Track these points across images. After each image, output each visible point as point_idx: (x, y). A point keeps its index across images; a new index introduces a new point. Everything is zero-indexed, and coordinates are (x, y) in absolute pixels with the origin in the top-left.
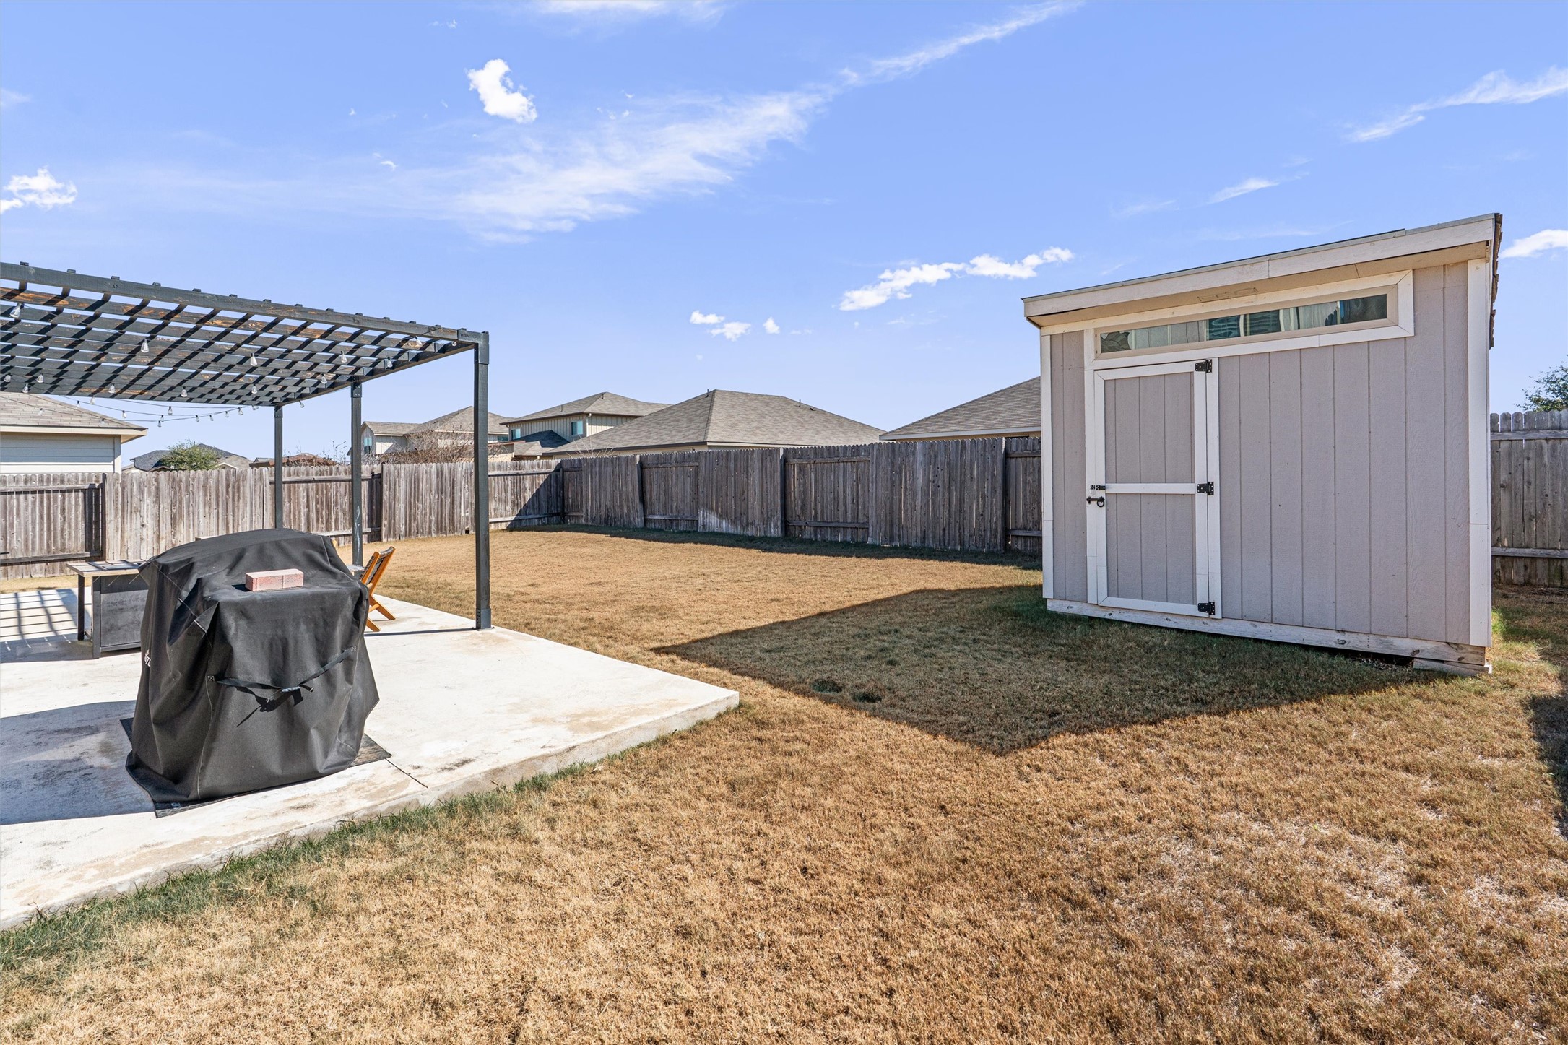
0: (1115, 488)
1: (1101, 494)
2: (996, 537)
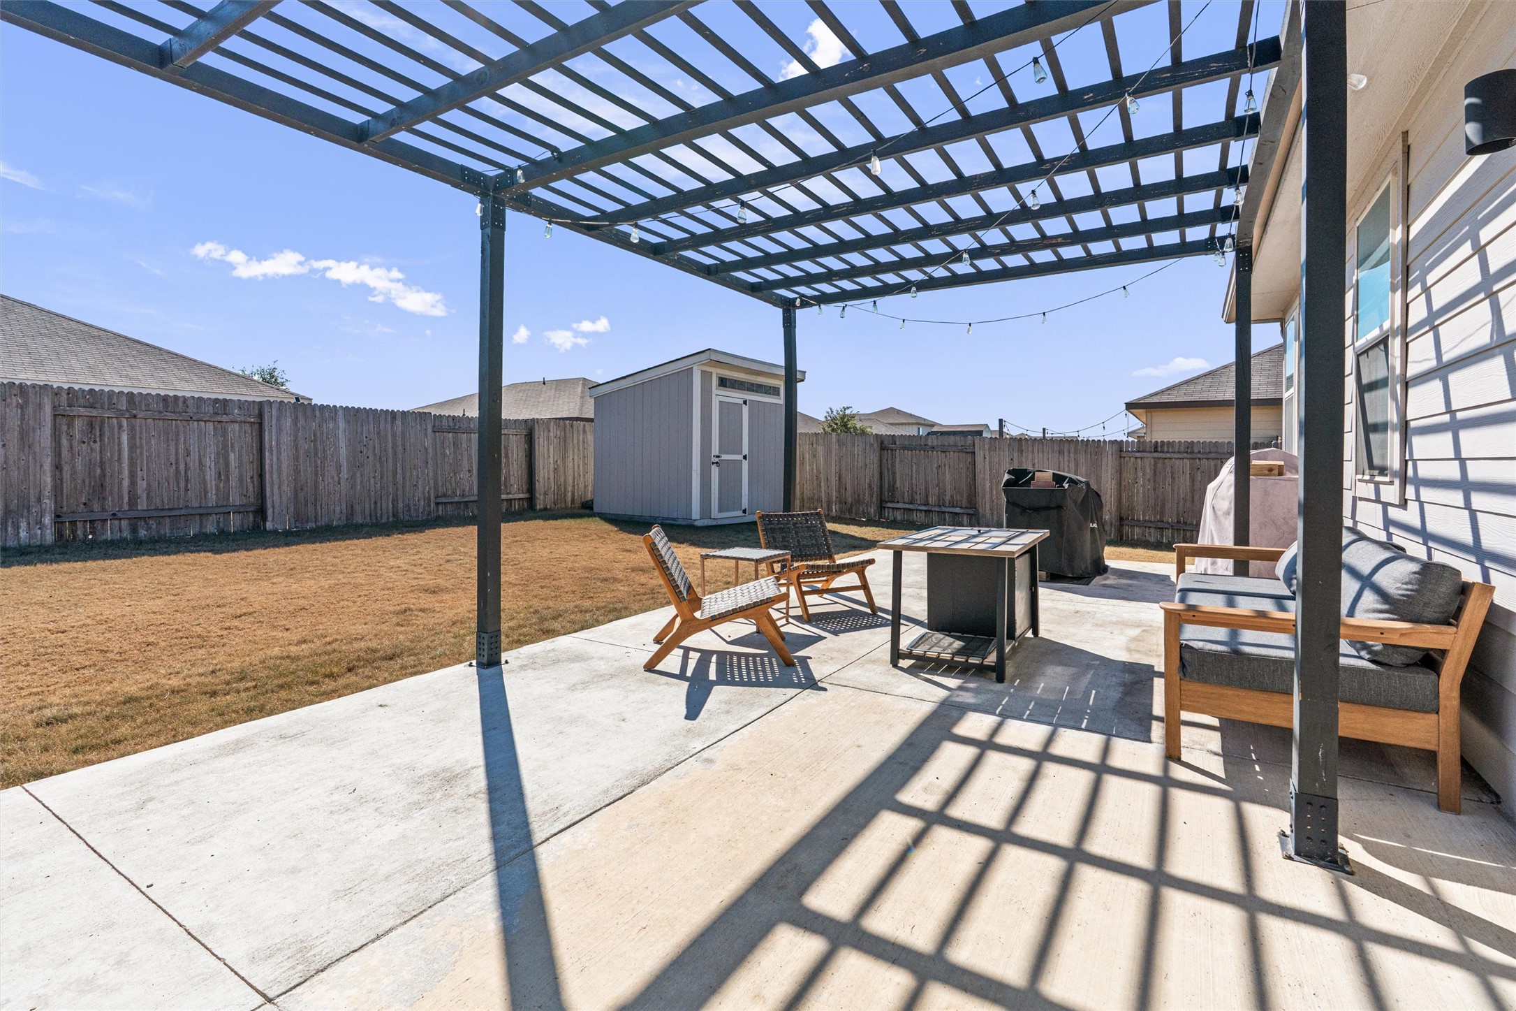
0: (725, 457)
1: (717, 460)
2: (429, 505)
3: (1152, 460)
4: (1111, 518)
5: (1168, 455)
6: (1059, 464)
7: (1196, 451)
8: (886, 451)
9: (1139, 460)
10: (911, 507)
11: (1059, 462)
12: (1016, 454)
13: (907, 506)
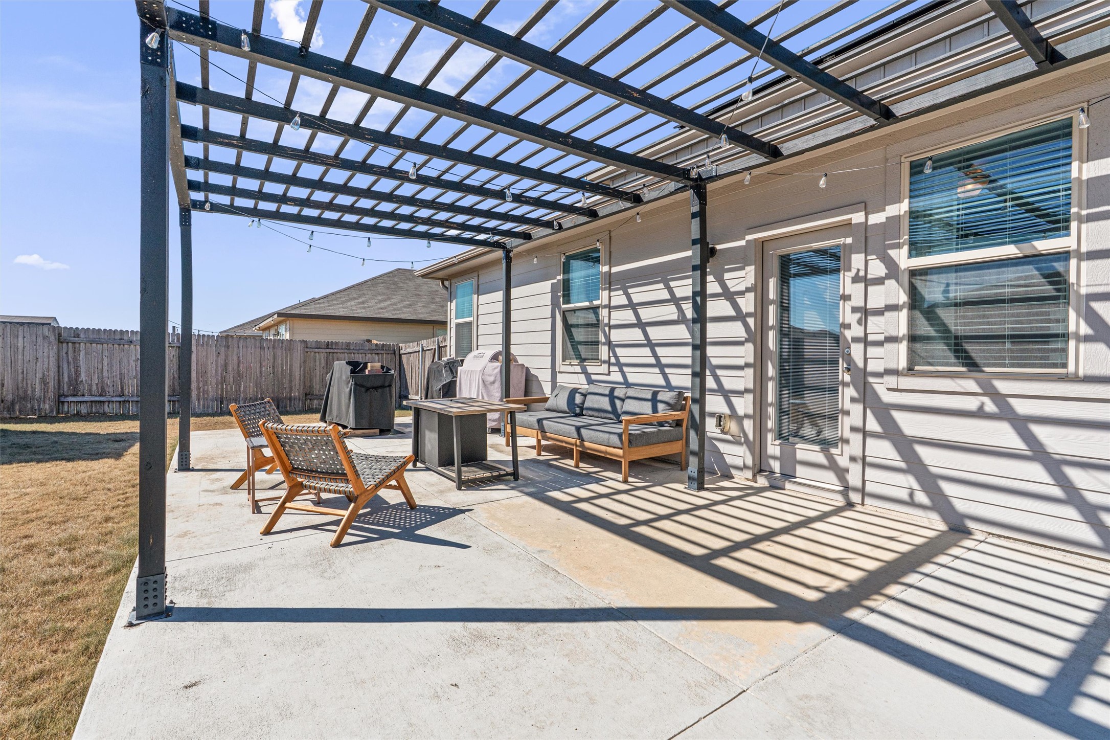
3: (325, 354)
4: (299, 395)
5: (336, 351)
6: (260, 357)
7: (352, 348)
8: (65, 345)
9: (317, 354)
10: (102, 399)
11: (261, 355)
12: (223, 350)
13: (97, 399)
